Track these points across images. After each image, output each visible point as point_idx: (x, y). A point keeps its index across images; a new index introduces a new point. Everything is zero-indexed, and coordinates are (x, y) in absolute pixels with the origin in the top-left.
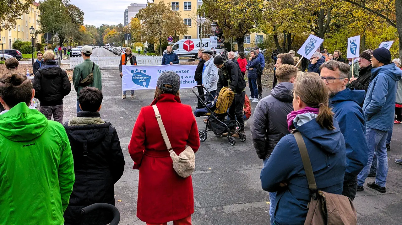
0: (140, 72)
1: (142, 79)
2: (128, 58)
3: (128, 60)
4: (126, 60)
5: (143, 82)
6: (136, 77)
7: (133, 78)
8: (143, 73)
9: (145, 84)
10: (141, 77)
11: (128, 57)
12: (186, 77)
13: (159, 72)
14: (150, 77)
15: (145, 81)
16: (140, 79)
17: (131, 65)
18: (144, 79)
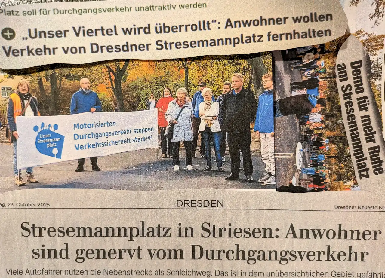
0: (49, 129)
1: (52, 143)
2: (26, 102)
3: (27, 106)
4: (24, 107)
5: (54, 147)
6: (43, 139)
7: (36, 142)
8: (52, 130)
9: (55, 151)
10: (49, 138)
11: (26, 99)
12: (111, 133)
13: (76, 126)
14: (62, 137)
15: (55, 146)
16: (48, 143)
17: (34, 115)
18: (55, 142)
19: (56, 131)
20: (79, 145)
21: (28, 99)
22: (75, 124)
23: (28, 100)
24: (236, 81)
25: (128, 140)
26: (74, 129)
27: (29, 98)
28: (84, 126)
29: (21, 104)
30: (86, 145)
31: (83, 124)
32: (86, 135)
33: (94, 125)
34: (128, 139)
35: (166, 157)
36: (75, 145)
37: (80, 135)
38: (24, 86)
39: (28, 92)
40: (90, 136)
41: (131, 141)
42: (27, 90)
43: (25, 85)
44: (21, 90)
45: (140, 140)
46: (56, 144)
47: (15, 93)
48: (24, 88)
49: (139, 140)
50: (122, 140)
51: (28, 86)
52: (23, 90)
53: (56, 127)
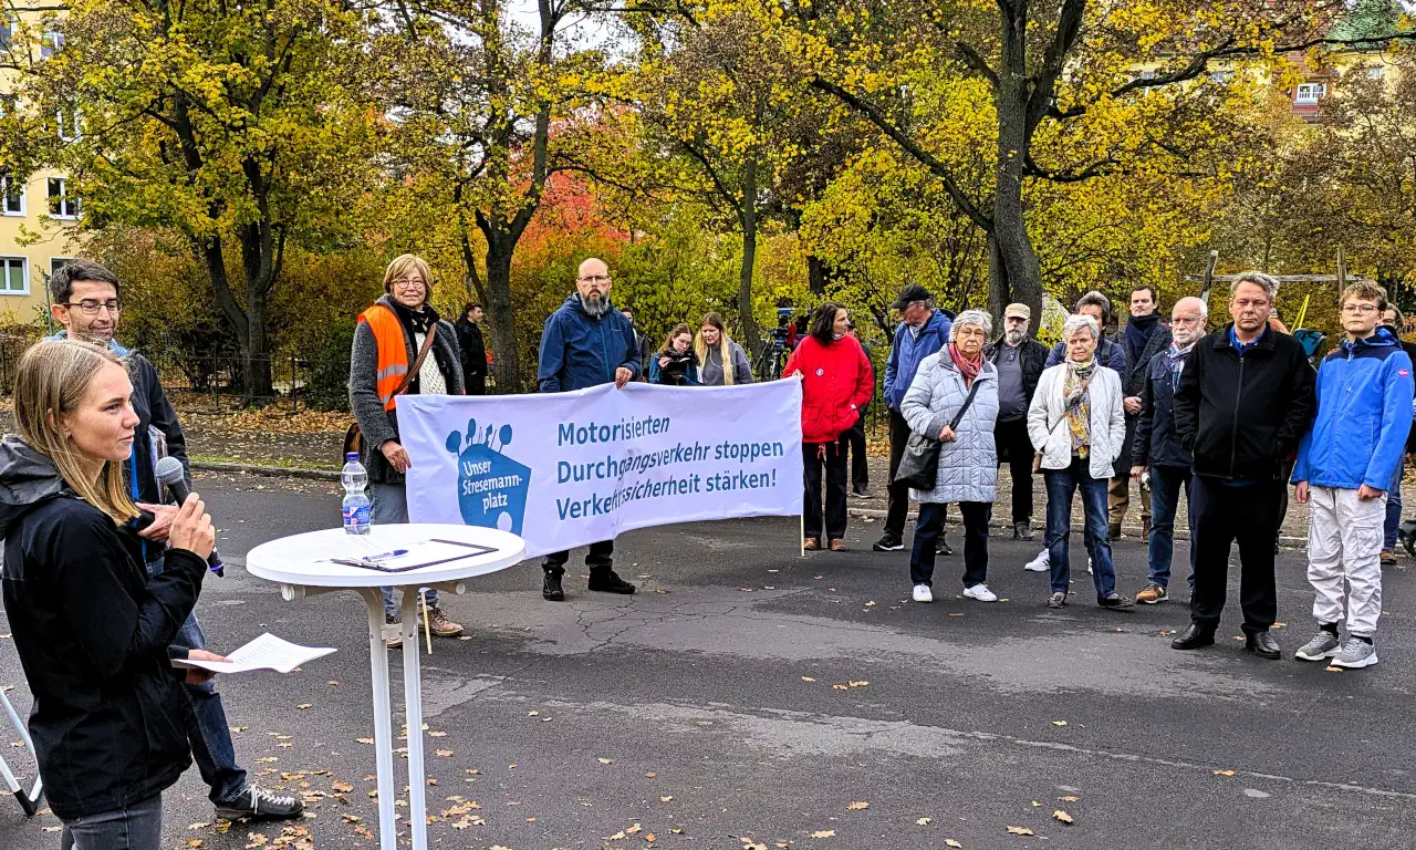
0: (487, 442)
1: (495, 492)
3: (424, 353)
4: (416, 356)
5: (499, 510)
6: (473, 478)
8: (496, 445)
9: (504, 524)
10: (487, 474)
11: (420, 329)
12: (656, 458)
13: (566, 433)
14: (525, 473)
15: (505, 504)
16: (484, 494)
17: (445, 391)
18: (502, 491)
19: (507, 451)
20: (568, 500)
21: (425, 328)
22: (561, 427)
23: (426, 334)
24: (1255, 302)
25: (693, 483)
26: (560, 444)
27: (429, 325)
28: (589, 432)
29: (407, 344)
30: (589, 502)
31: (587, 426)
32: (593, 465)
33: (619, 431)
34: (693, 478)
35: (818, 546)
36: (558, 501)
37: (575, 467)
38: (410, 277)
39: (424, 302)
40: (603, 471)
41: (702, 484)
42: (420, 293)
43: (417, 273)
44: (402, 294)
45: (729, 482)
46: (505, 497)
47: (379, 304)
48: (411, 286)
49: (726, 485)
50: (675, 482)
51: (424, 277)
52: (407, 293)
53: (506, 434)
